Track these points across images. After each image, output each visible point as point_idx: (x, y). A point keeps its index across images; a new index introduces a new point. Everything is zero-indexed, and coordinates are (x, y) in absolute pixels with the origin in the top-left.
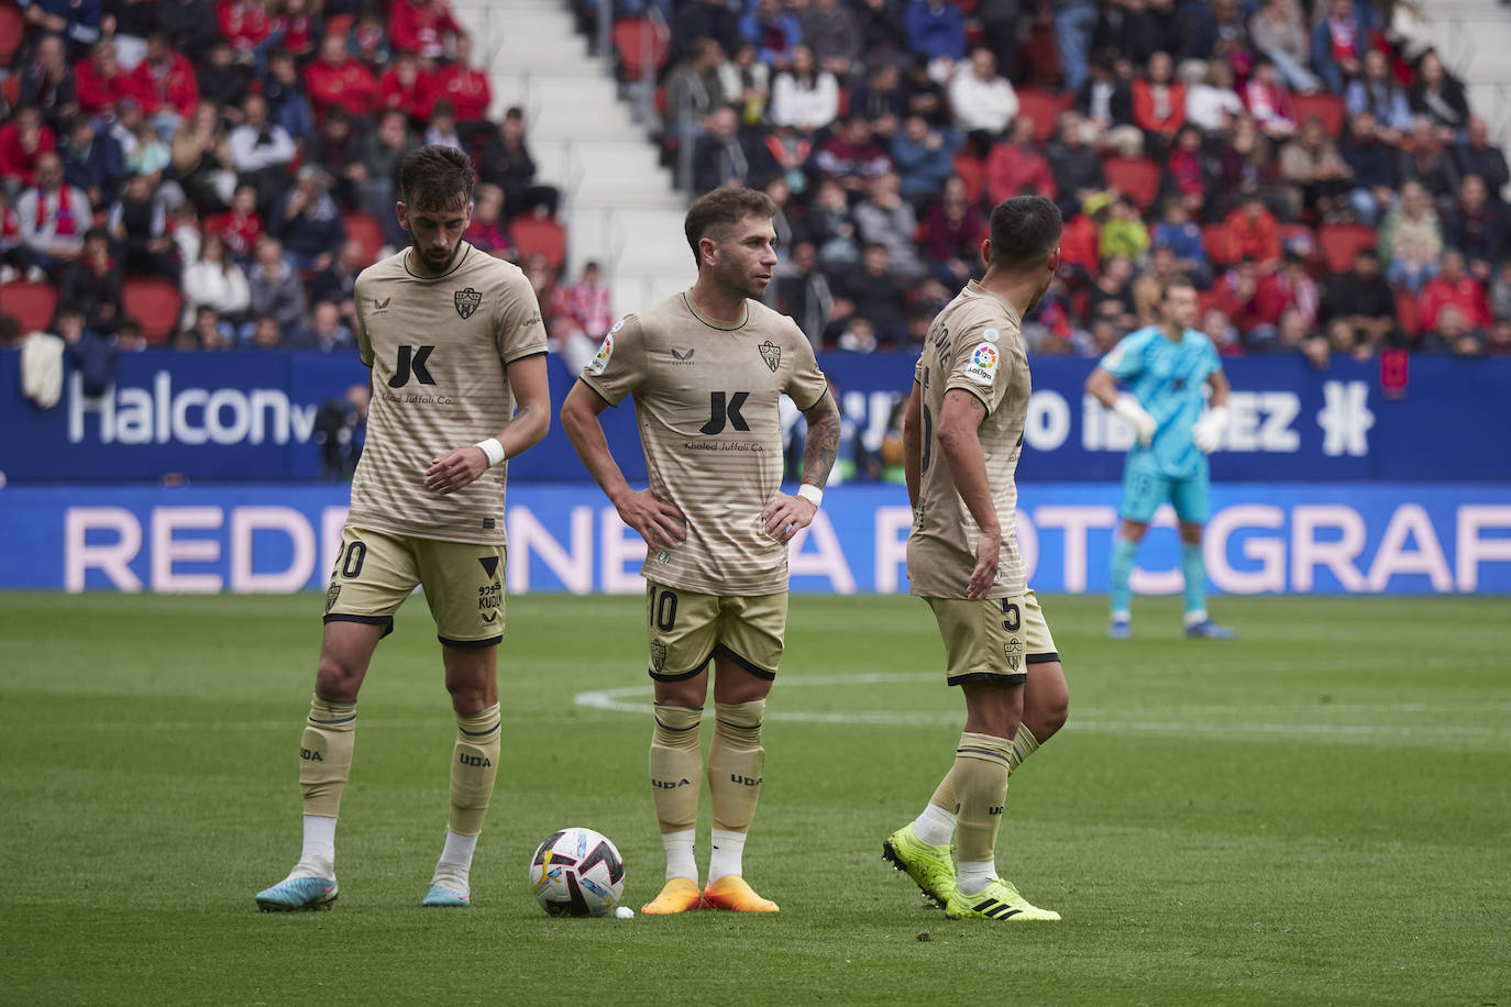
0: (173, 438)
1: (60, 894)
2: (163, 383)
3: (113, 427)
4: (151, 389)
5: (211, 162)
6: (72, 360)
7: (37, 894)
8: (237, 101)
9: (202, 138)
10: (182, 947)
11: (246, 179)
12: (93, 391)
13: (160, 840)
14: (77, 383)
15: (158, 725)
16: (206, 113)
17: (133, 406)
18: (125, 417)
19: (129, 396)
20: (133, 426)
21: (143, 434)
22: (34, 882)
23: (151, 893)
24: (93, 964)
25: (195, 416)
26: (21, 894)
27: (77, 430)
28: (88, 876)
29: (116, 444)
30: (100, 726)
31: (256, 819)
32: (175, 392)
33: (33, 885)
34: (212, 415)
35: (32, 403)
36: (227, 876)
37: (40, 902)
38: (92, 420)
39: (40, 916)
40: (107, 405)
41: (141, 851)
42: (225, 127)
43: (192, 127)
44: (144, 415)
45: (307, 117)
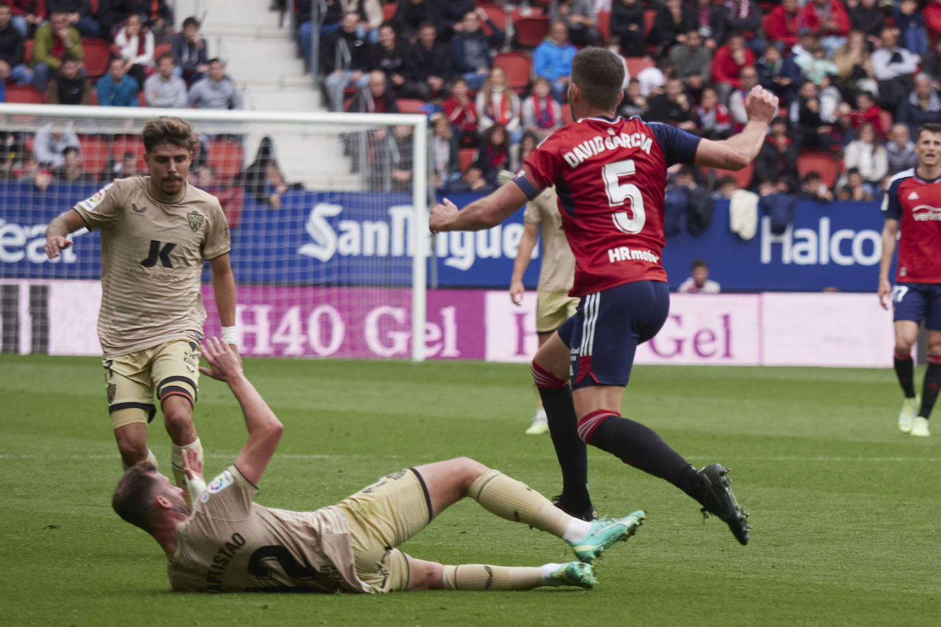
0: (831, 261)
1: (756, 571)
2: (825, 224)
3: (790, 254)
4: (816, 229)
5: (859, 72)
6: (764, 208)
7: (740, 571)
8: (877, 32)
9: (854, 56)
10: (838, 609)
11: (884, 85)
12: (778, 230)
13: (822, 536)
14: (766, 223)
15: (820, 458)
16: (857, 38)
17: (804, 240)
18: (800, 247)
19: (801, 233)
20: (804, 253)
21: (811, 259)
22: (738, 563)
23: (816, 572)
24: (778, 619)
25: (846, 247)
26: (729, 570)
27: (766, 256)
28: (774, 560)
29: (793, 265)
30: (781, 458)
31: (886, 523)
32: (833, 230)
33: (737, 565)
34: (857, 247)
35: (737, 236)
36: (867, 562)
37: (742, 577)
38: (777, 249)
39: (742, 586)
40: (786, 239)
41: (809, 544)
42: (870, 49)
43: (847, 49)
44: (811, 246)
45: (925, 42)
